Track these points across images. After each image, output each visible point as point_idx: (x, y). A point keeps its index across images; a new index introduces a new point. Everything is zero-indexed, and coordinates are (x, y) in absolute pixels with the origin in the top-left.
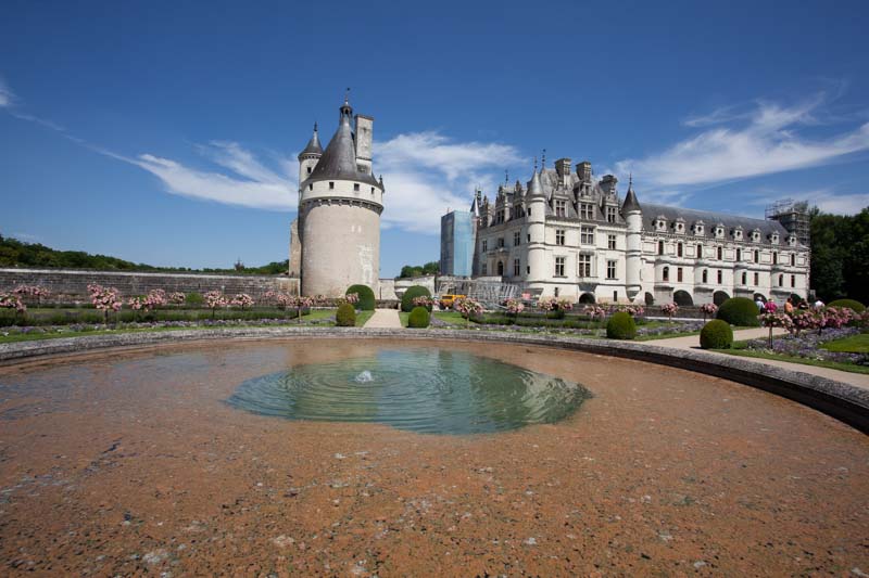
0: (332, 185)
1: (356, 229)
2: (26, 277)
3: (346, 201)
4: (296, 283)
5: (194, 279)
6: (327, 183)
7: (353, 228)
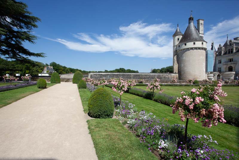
0: (194, 43)
1: (202, 57)
2: (105, 75)
3: (199, 48)
4: (177, 76)
5: (148, 75)
6: (192, 43)
7: (201, 57)
